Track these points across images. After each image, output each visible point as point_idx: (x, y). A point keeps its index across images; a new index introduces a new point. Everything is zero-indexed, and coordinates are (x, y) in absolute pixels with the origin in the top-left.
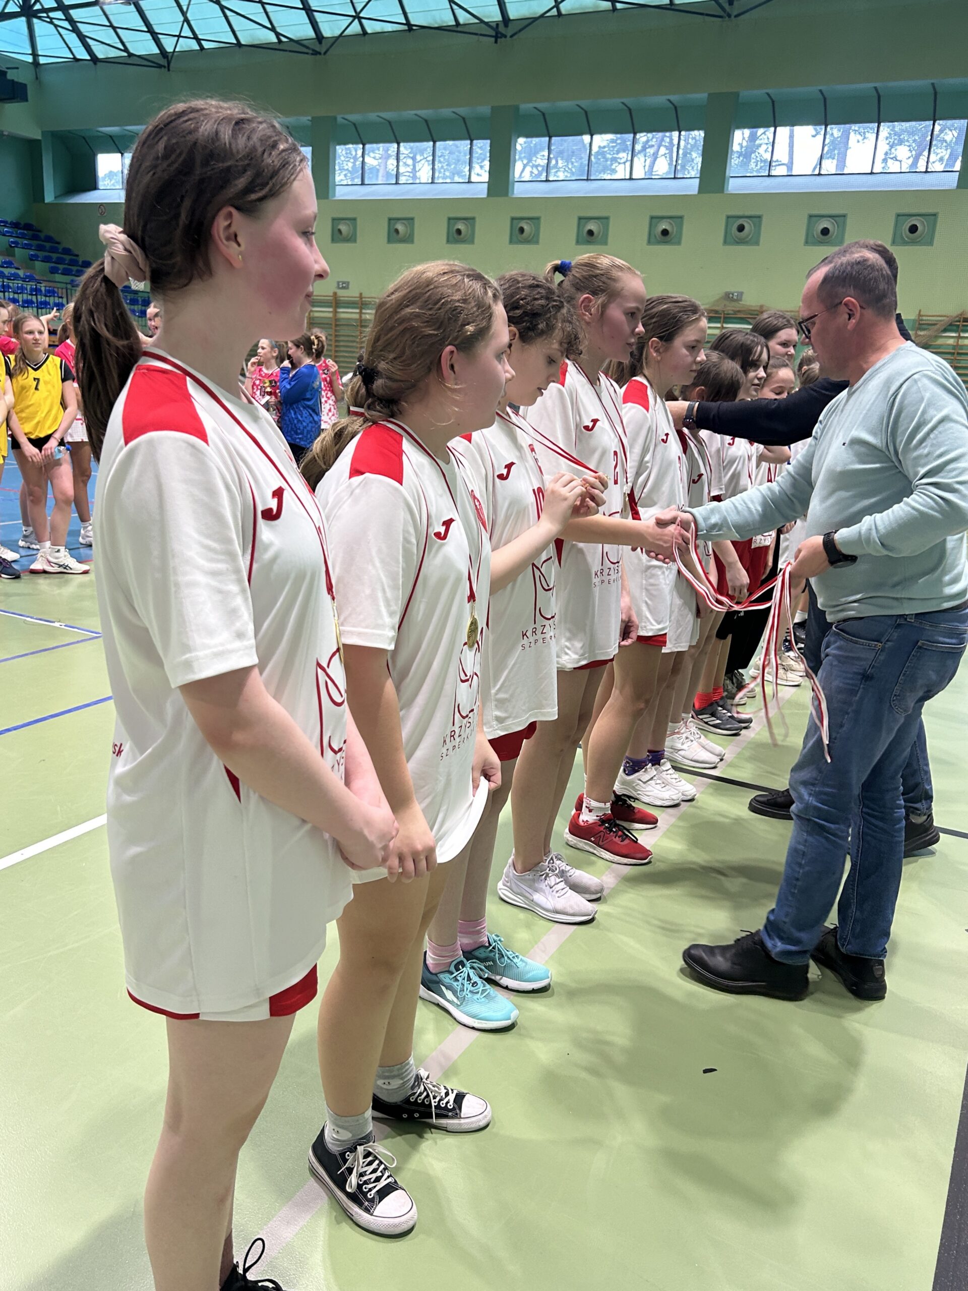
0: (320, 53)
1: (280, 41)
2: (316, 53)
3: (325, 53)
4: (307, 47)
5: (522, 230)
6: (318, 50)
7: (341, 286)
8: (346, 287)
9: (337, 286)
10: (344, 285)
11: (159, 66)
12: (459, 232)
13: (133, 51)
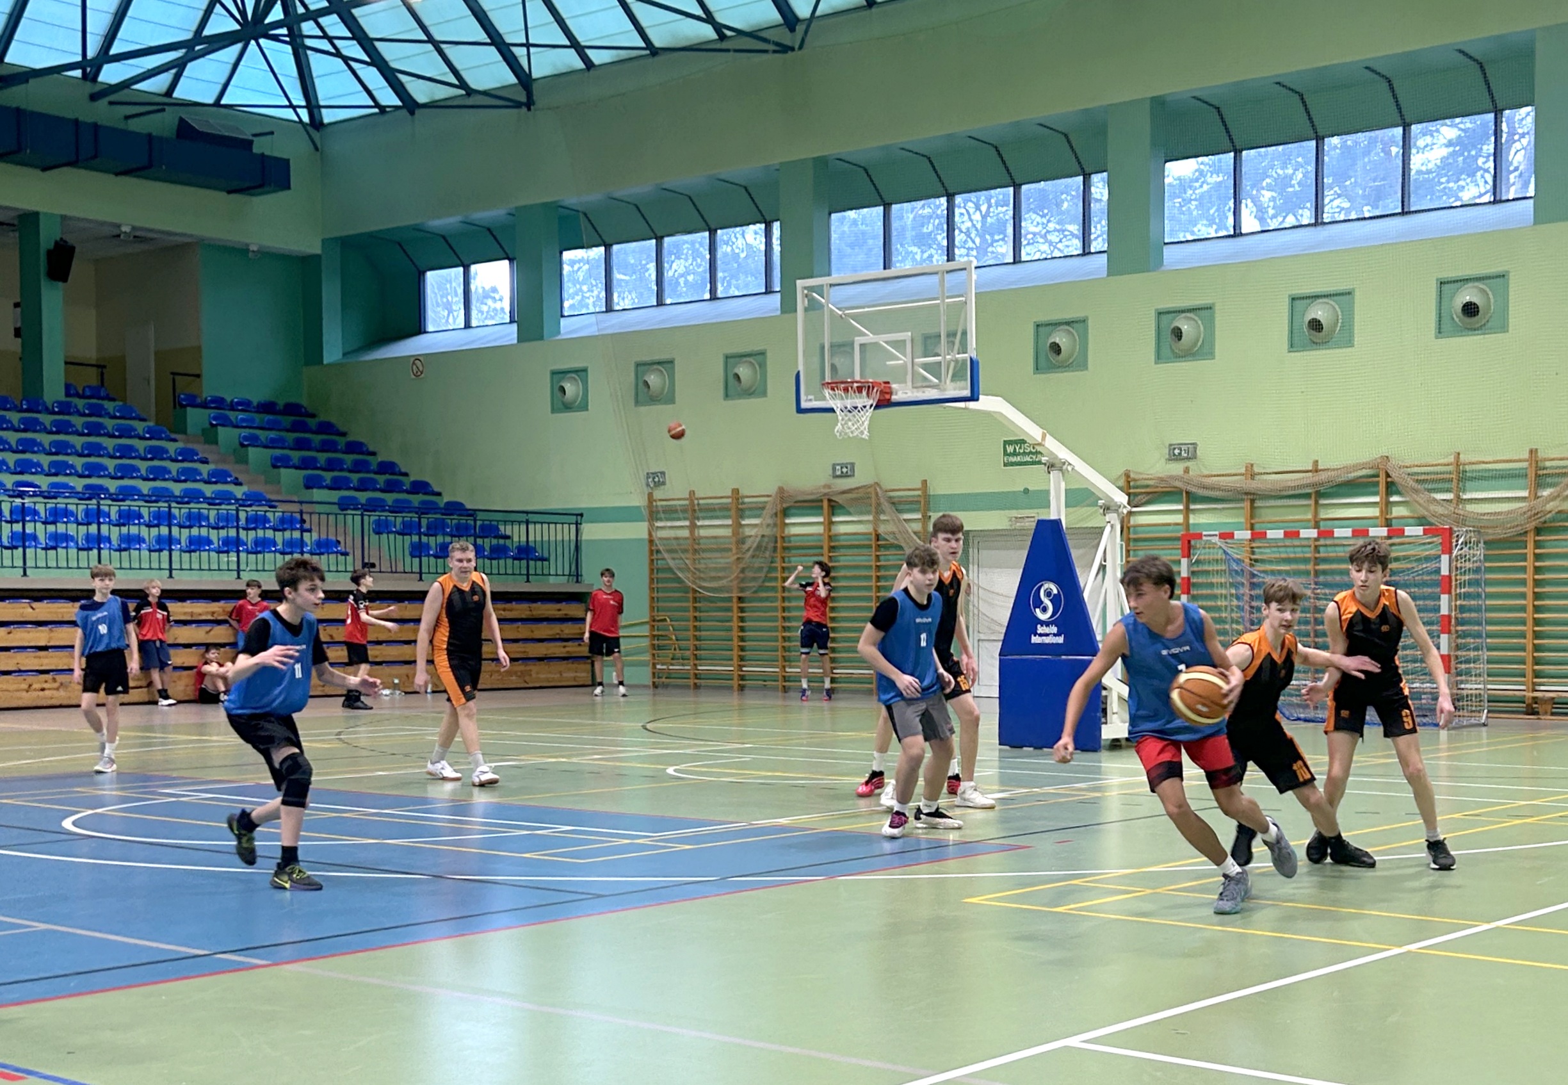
2: (783, 48)
5: (1178, 333)
7: (839, 473)
8: (849, 473)
9: (831, 472)
10: (845, 470)
11: (518, 104)
12: (1056, 349)
13: (474, 84)
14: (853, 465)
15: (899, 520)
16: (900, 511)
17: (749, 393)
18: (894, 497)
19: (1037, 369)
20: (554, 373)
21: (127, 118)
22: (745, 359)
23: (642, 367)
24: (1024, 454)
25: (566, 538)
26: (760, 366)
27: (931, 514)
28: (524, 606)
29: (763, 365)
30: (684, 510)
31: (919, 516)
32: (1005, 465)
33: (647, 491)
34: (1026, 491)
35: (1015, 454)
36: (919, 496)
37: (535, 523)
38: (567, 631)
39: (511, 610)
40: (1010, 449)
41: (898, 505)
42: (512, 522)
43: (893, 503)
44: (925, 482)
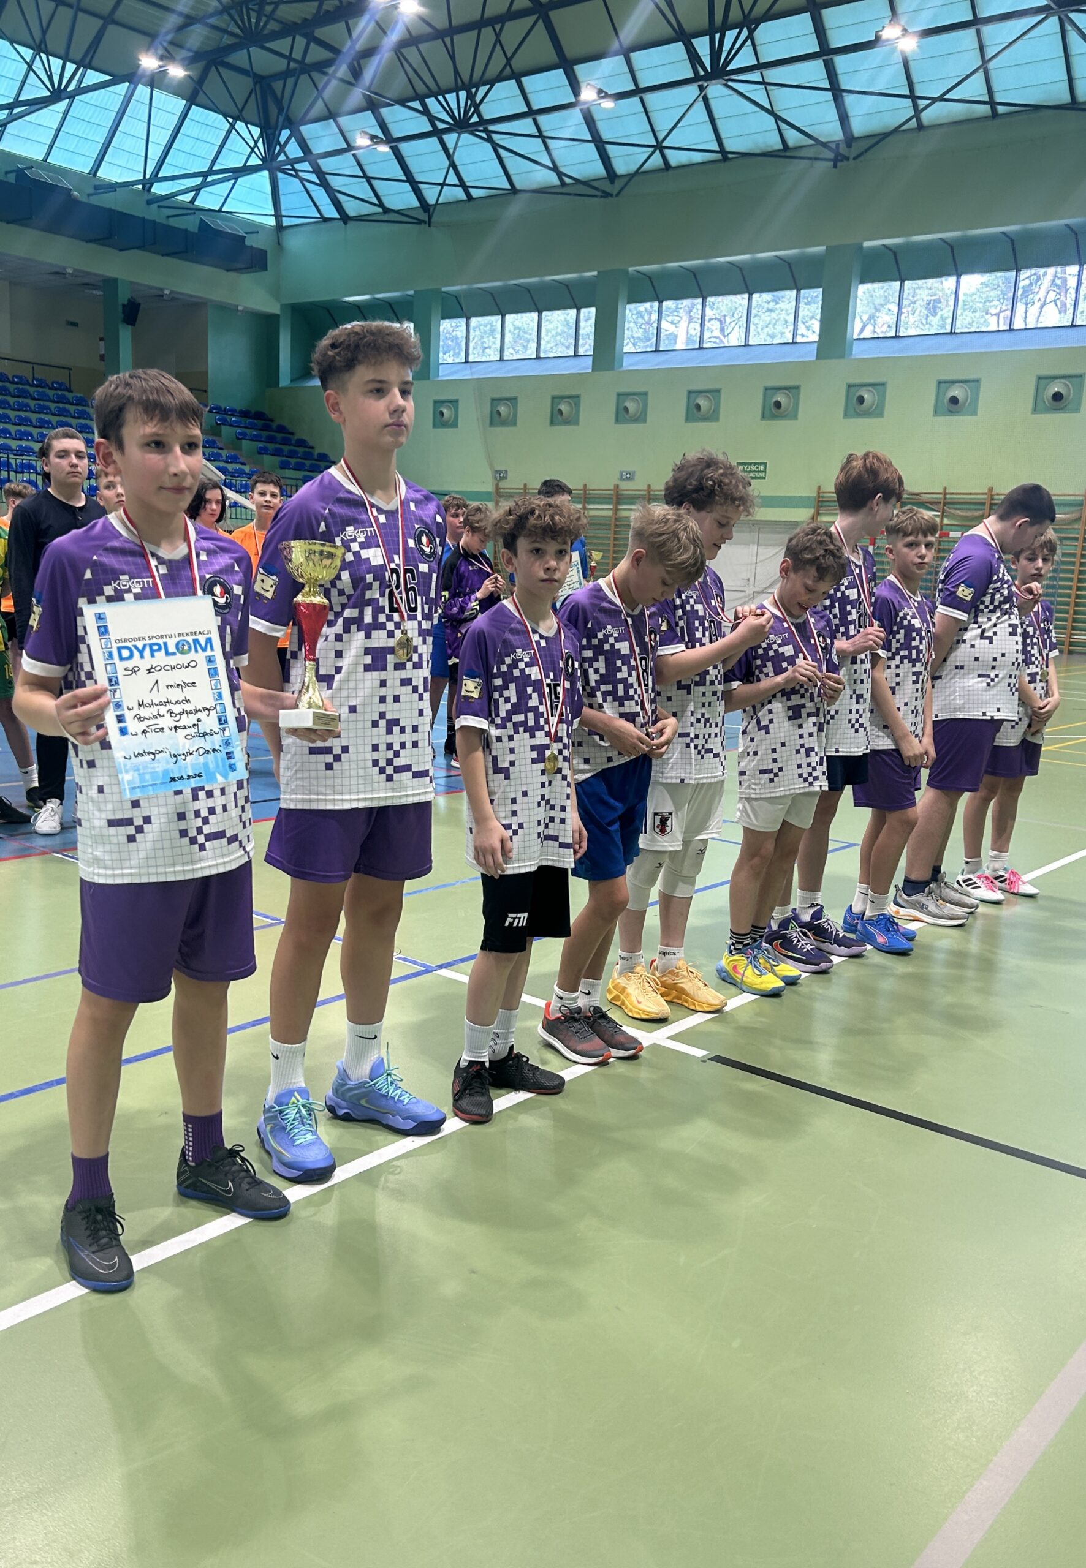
0: (611, 195)
1: (563, 184)
2: (606, 195)
3: (618, 194)
4: (596, 189)
5: (861, 400)
6: (608, 190)
7: (624, 477)
8: (631, 477)
9: (619, 477)
10: (628, 475)
11: (420, 222)
12: (778, 405)
13: (388, 205)
14: (634, 472)
17: (568, 422)
19: (763, 417)
20: (435, 402)
21: (168, 217)
22: (565, 400)
23: (495, 401)
26: (576, 405)
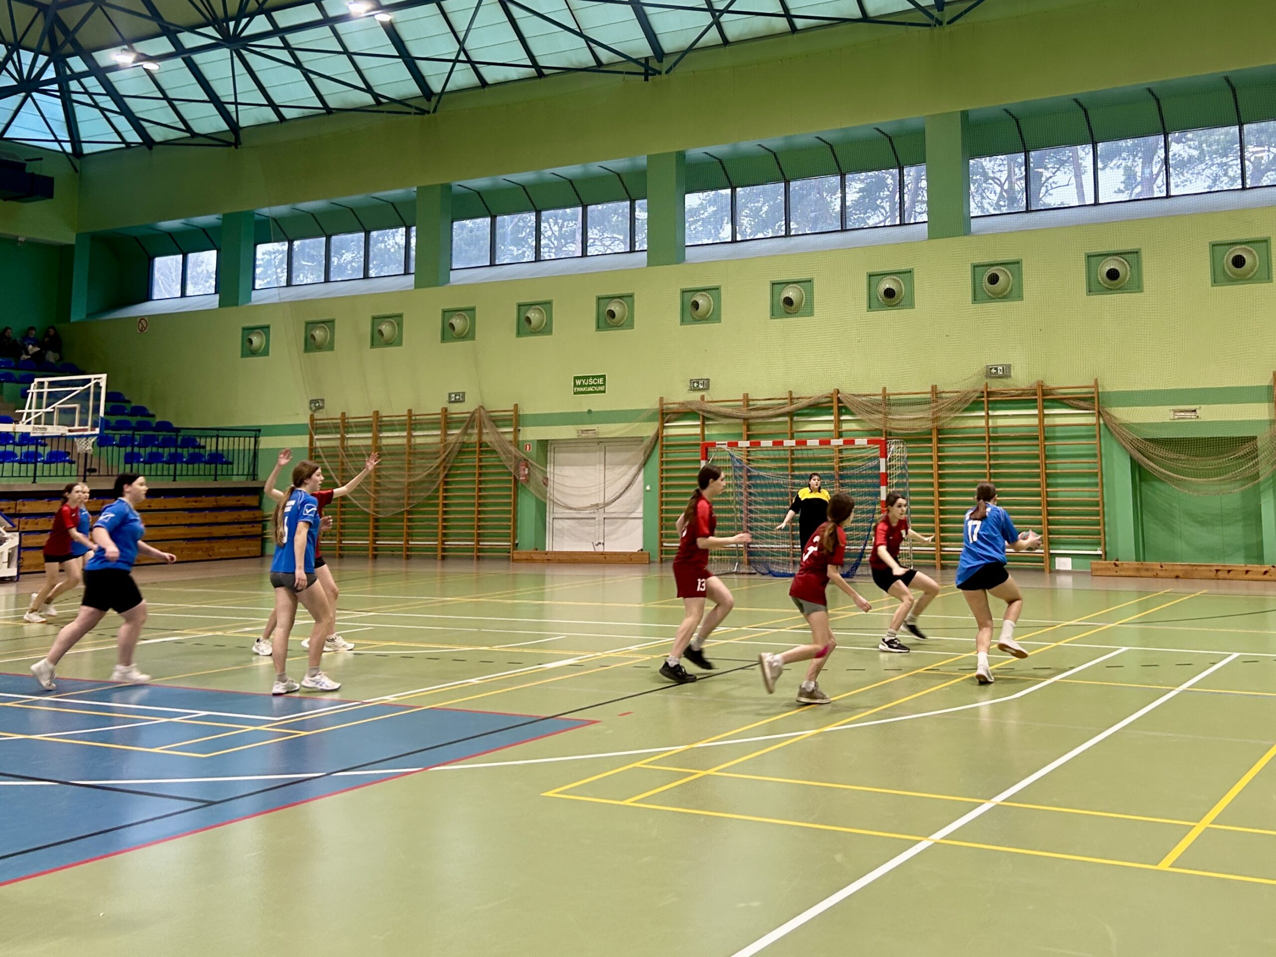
0: (428, 112)
1: (378, 103)
2: (423, 112)
3: (435, 111)
5: (696, 305)
6: (426, 108)
7: (453, 399)
8: (461, 399)
9: (447, 399)
10: (458, 397)
11: (228, 144)
12: (612, 314)
13: (197, 130)
14: (464, 393)
15: (498, 433)
16: (498, 426)
17: (389, 343)
18: (495, 416)
19: (598, 328)
20: (244, 329)
22: (387, 320)
24: (589, 386)
25: (247, 448)
26: (398, 324)
27: (520, 428)
28: (212, 498)
29: (400, 325)
30: (336, 427)
31: (511, 430)
32: (575, 393)
33: (310, 413)
34: (590, 411)
35: (582, 386)
36: (512, 415)
37: (223, 437)
38: (243, 516)
39: (200, 502)
40: (578, 382)
41: (497, 422)
42: (206, 437)
43: (493, 421)
44: (516, 406)
